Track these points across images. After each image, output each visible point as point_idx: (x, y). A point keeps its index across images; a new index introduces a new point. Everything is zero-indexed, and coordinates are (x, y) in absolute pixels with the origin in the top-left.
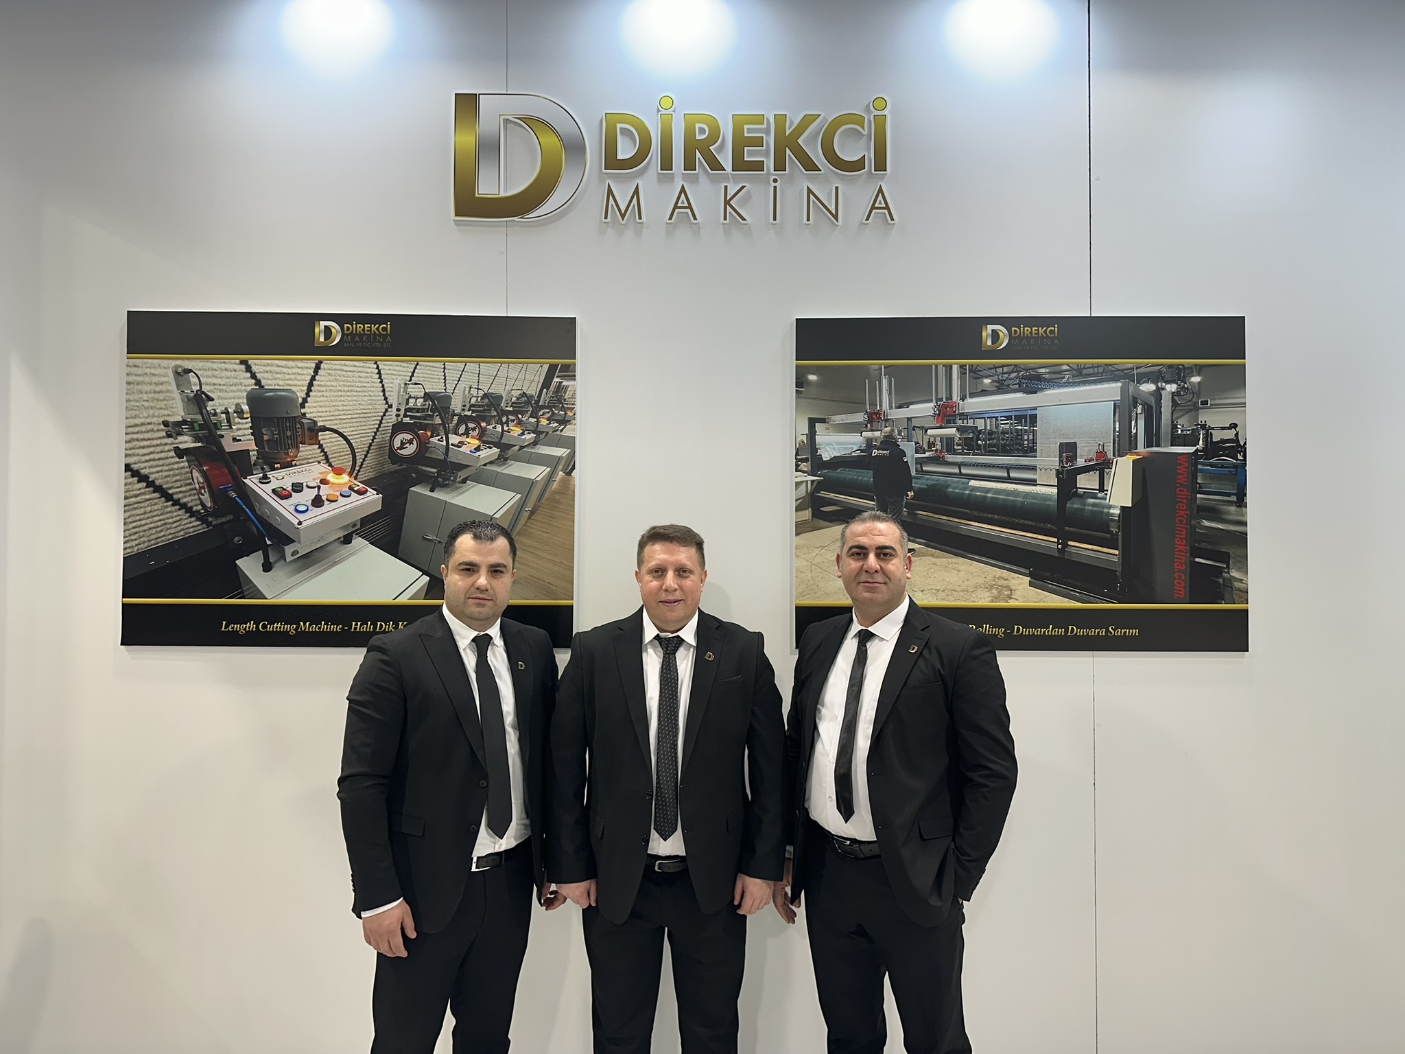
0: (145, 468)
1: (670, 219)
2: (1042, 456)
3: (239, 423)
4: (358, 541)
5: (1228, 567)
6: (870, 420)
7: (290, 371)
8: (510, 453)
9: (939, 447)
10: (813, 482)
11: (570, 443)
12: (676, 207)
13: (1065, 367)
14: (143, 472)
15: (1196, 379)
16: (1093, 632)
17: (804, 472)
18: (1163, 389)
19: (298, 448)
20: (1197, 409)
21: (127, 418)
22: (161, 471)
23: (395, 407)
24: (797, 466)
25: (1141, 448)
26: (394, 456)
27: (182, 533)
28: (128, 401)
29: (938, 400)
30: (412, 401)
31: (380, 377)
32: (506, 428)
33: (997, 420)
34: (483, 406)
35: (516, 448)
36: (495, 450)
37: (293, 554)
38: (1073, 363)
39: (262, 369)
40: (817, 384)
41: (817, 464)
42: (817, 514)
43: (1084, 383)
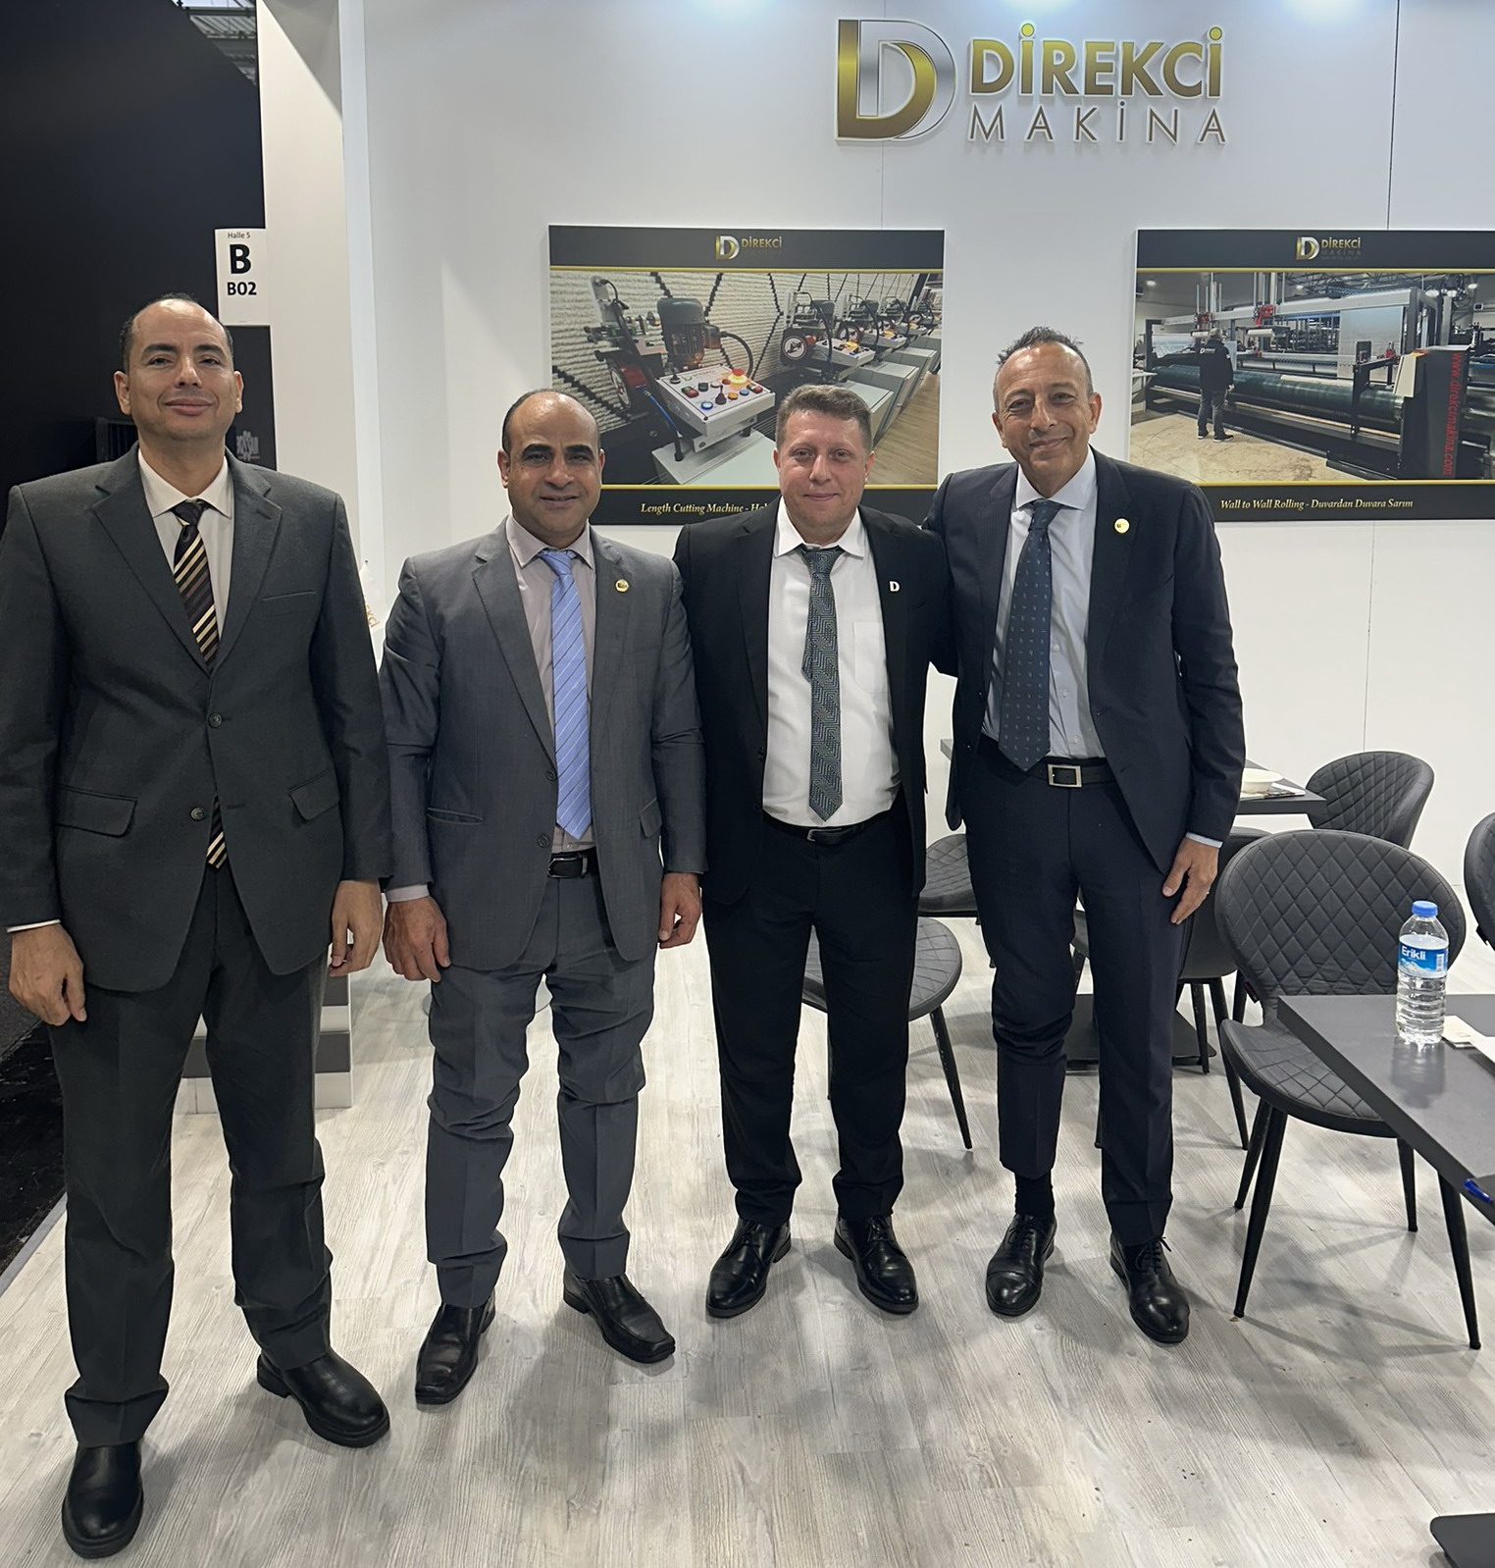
0: (570, 369)
1: (1029, 138)
2: (1342, 354)
3: (652, 330)
4: (755, 434)
5: (1489, 448)
6: (1200, 321)
7: (694, 282)
8: (884, 355)
9: (1257, 345)
10: (1148, 377)
11: (936, 345)
12: (1034, 127)
13: (1365, 276)
14: (568, 373)
15: (1473, 286)
16: (1376, 504)
17: (1140, 368)
18: (1445, 295)
19: (703, 352)
20: (1471, 312)
21: (552, 324)
22: (584, 372)
23: (785, 315)
24: (1135, 363)
25: (1424, 347)
26: (785, 359)
27: (604, 428)
28: (552, 309)
29: (1258, 304)
30: (800, 308)
31: (773, 288)
32: (881, 333)
33: (1306, 320)
34: (861, 313)
35: (890, 350)
36: (872, 352)
37: (700, 446)
38: (1372, 272)
39: (670, 280)
40: (1155, 289)
41: (1152, 361)
42: (1150, 406)
43: (1380, 289)
